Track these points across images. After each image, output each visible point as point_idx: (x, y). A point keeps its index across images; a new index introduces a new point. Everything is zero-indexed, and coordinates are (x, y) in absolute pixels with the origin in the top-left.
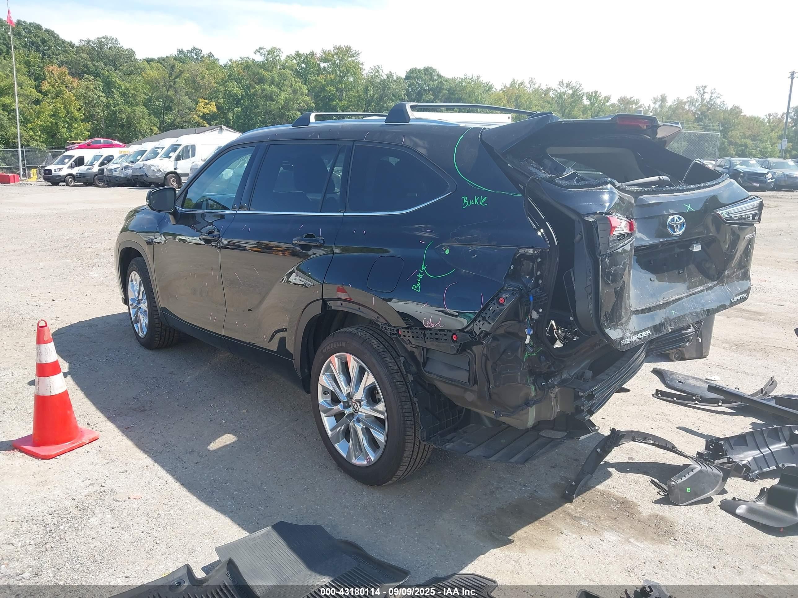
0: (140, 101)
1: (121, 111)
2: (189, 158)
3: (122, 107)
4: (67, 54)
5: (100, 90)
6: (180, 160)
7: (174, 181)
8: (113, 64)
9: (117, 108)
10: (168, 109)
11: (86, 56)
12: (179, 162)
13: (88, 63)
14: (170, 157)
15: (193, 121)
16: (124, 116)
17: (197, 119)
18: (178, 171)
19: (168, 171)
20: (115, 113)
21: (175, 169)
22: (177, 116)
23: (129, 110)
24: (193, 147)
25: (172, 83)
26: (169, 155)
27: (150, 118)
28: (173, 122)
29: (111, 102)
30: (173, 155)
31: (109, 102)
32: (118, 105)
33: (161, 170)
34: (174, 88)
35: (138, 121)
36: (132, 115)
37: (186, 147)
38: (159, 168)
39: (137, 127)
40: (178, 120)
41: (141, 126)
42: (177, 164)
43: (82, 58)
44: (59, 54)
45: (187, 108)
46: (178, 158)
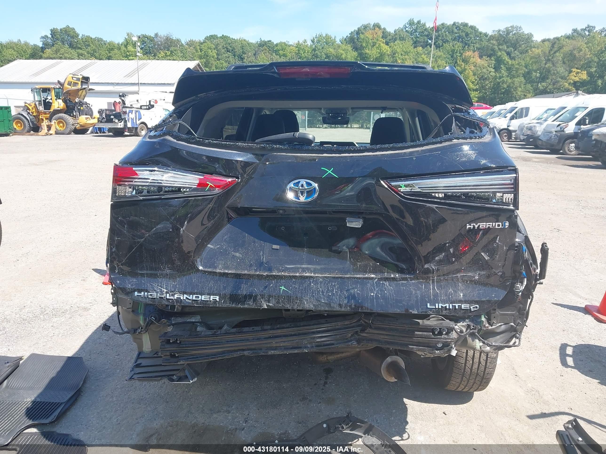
0: (520, 73)
1: (503, 82)
2: (522, 118)
3: (505, 79)
4: (481, 42)
5: (492, 67)
6: (514, 119)
7: (505, 136)
8: (513, 46)
9: (501, 80)
10: (543, 79)
11: (495, 42)
12: (512, 121)
13: (495, 47)
14: (506, 117)
15: (562, 88)
16: (505, 86)
17: (567, 85)
18: (510, 128)
19: (502, 128)
20: (499, 83)
21: (508, 126)
22: (550, 84)
23: (510, 81)
24: (527, 109)
25: (550, 58)
26: (506, 116)
27: (525, 87)
28: (545, 89)
29: (498, 75)
30: (509, 115)
31: (496, 76)
32: (503, 77)
33: (497, 127)
34: (552, 61)
35: (515, 89)
36: (512, 85)
37: (522, 109)
38: (495, 125)
39: (513, 93)
40: (550, 87)
41: (517, 93)
42: (511, 122)
43: (491, 44)
44: (476, 42)
45: (560, 77)
46: (512, 118)
